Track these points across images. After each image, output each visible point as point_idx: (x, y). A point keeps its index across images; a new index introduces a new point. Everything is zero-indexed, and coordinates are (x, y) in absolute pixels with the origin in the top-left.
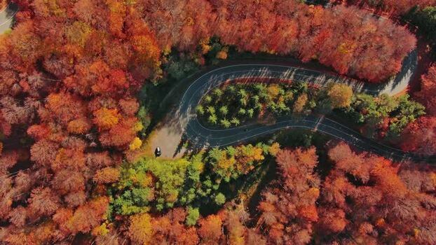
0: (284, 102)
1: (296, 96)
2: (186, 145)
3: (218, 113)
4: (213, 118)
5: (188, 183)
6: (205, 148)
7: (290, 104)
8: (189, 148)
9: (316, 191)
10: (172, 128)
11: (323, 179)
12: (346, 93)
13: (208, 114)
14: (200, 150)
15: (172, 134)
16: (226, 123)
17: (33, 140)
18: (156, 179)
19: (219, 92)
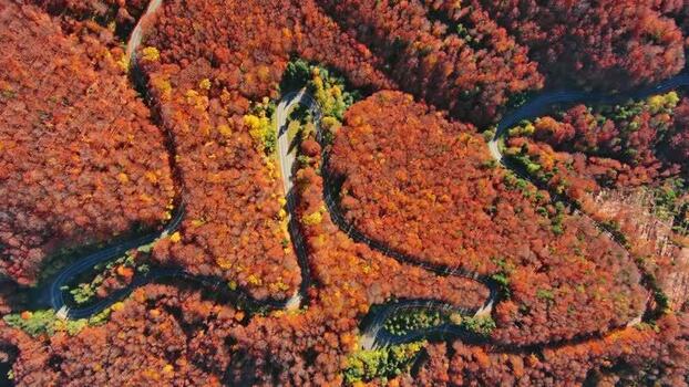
0: (428, 323)
1: (434, 320)
2: (377, 343)
3: (395, 329)
4: (393, 332)
5: (381, 365)
6: (387, 344)
7: (430, 323)
8: (379, 344)
9: (447, 365)
10: (368, 334)
11: (450, 359)
12: (457, 319)
13: (389, 330)
14: (385, 345)
16: (400, 334)
17: (317, 354)
18: (365, 363)
19: (395, 318)
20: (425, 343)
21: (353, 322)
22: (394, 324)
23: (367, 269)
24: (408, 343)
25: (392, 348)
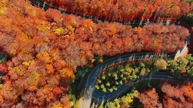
0: (136, 74)
1: (140, 70)
2: (94, 103)
3: (106, 87)
4: (105, 90)
6: (103, 102)
7: (137, 74)
8: (95, 104)
10: (84, 97)
11: (163, 103)
13: (101, 89)
14: (101, 103)
15: (85, 100)
16: (111, 90)
19: (104, 77)
20: (136, 94)
21: (59, 91)
22: (104, 82)
23: (59, 31)
24: (120, 97)
25: (108, 104)
